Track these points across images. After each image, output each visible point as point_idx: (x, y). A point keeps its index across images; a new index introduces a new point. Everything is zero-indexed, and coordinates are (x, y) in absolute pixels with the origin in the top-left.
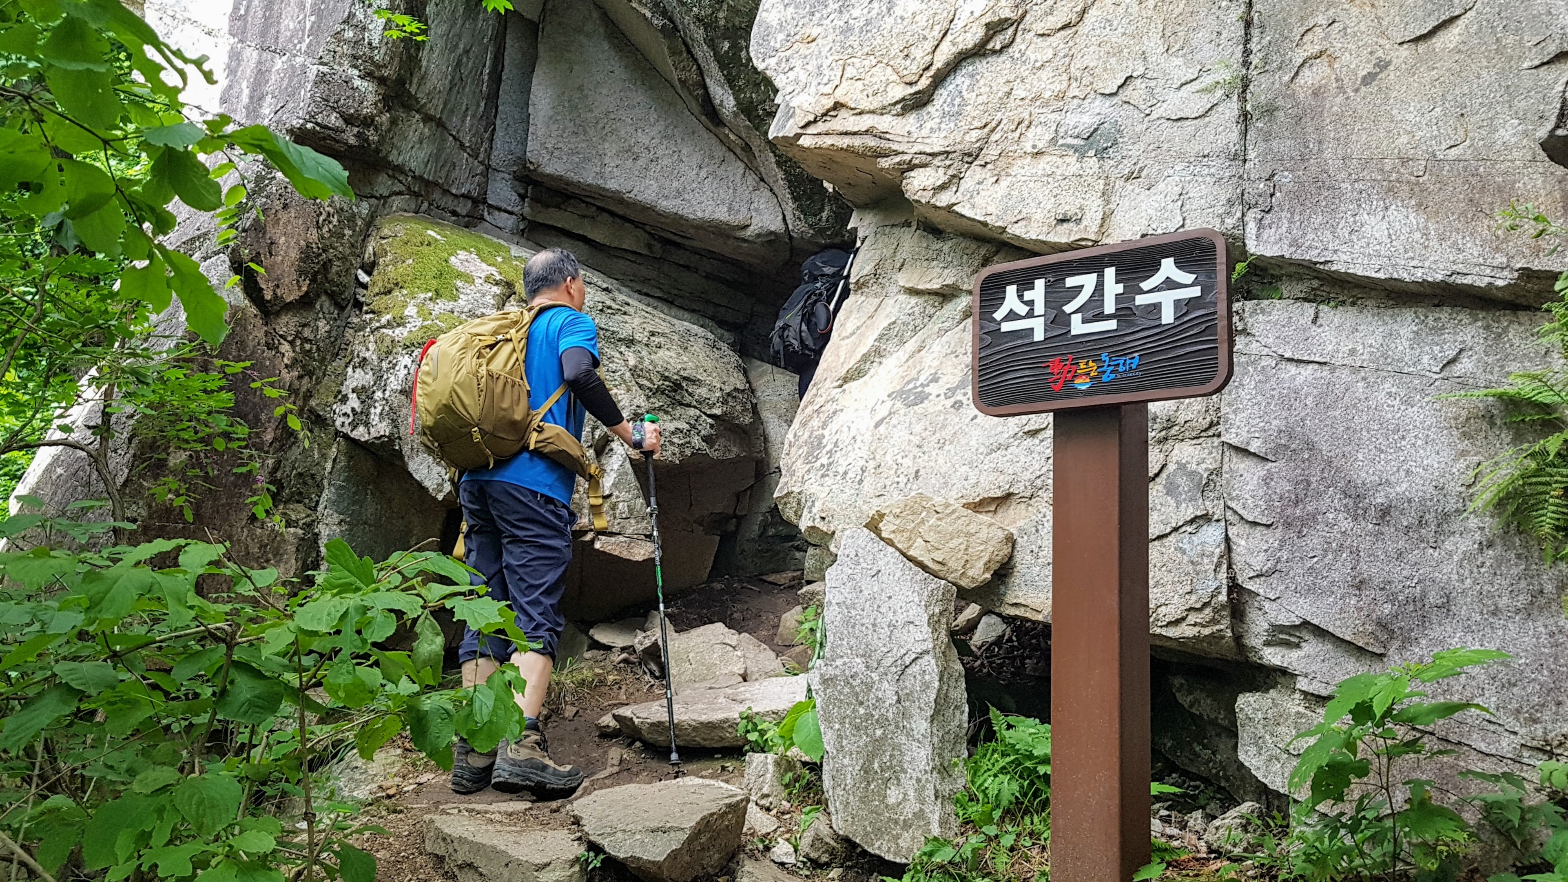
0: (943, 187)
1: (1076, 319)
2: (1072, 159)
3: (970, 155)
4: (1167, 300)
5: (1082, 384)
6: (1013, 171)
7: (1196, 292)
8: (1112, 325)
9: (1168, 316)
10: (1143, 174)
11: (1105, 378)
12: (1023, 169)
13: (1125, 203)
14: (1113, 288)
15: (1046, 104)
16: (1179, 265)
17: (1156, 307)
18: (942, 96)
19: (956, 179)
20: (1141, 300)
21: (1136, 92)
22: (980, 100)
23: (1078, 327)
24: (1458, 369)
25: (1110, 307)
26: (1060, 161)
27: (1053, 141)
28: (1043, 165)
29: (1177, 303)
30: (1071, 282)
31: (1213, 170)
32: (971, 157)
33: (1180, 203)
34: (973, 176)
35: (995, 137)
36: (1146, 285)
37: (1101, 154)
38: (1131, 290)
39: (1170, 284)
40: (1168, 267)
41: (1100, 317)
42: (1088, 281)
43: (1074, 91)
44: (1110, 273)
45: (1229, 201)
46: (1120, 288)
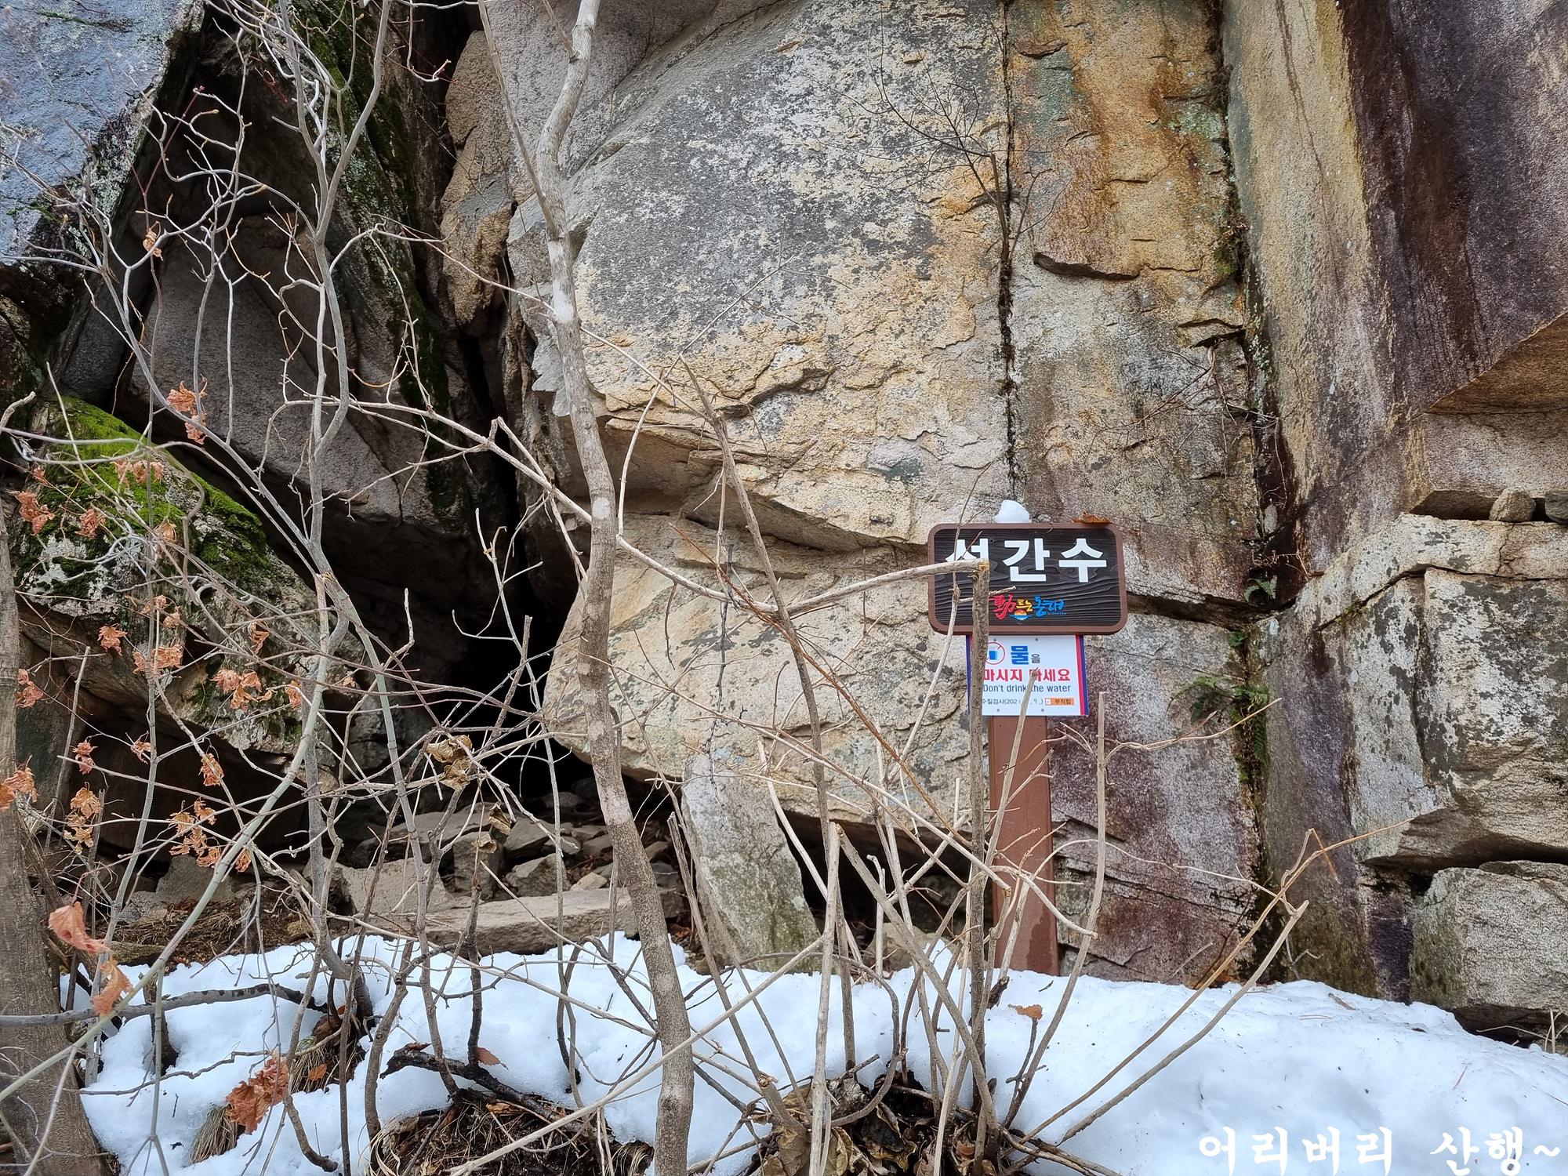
0: (764, 481)
1: (1014, 571)
2: (881, 480)
3: (787, 461)
4: (1083, 567)
5: (1020, 616)
6: (831, 479)
7: (1103, 564)
8: (1042, 578)
9: (1083, 577)
10: (940, 499)
11: (1038, 614)
12: (837, 480)
13: (926, 517)
14: (1041, 554)
15: (858, 437)
16: (1090, 544)
17: (1075, 570)
18: (760, 413)
19: (776, 476)
20: (1062, 564)
21: (933, 443)
22: (798, 423)
23: (1015, 575)
24: (1165, 654)
25: (1040, 565)
26: (871, 479)
27: (864, 465)
28: (857, 479)
29: (1090, 570)
30: (1008, 544)
31: (993, 505)
32: (788, 463)
34: (789, 479)
35: (811, 452)
36: (1066, 554)
37: (906, 480)
38: (1056, 556)
39: (1083, 556)
40: (1081, 545)
41: (1033, 571)
42: (1023, 546)
43: (880, 431)
44: (1039, 543)
46: (1047, 554)
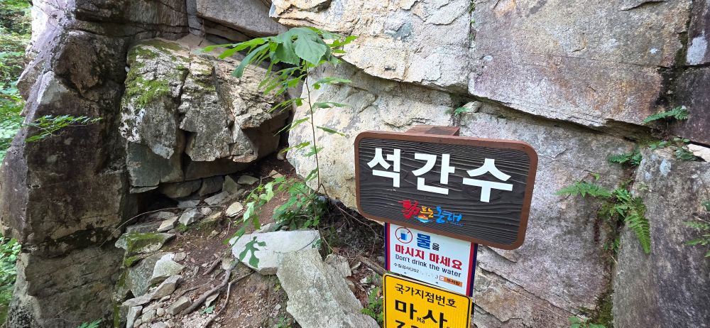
1: (421, 182)
2: (391, 40)
3: (347, 34)
4: (487, 187)
5: (423, 220)
6: (366, 43)
7: (509, 187)
8: (445, 191)
9: (485, 197)
10: (423, 50)
11: (438, 221)
12: (369, 42)
13: (414, 64)
14: (447, 170)
15: (379, 12)
16: (499, 166)
17: (478, 189)
18: (334, 5)
20: (466, 181)
21: (419, 10)
22: (350, 8)
23: (421, 186)
25: (444, 179)
26: (386, 41)
27: (383, 31)
28: (379, 41)
29: (492, 190)
30: (418, 156)
31: (455, 51)
33: (439, 67)
35: (357, 26)
36: (472, 173)
37: (404, 39)
38: (461, 173)
39: (488, 177)
40: (489, 165)
41: (437, 183)
42: (431, 160)
43: (391, 7)
44: (446, 158)
45: (462, 68)
46: (452, 170)
